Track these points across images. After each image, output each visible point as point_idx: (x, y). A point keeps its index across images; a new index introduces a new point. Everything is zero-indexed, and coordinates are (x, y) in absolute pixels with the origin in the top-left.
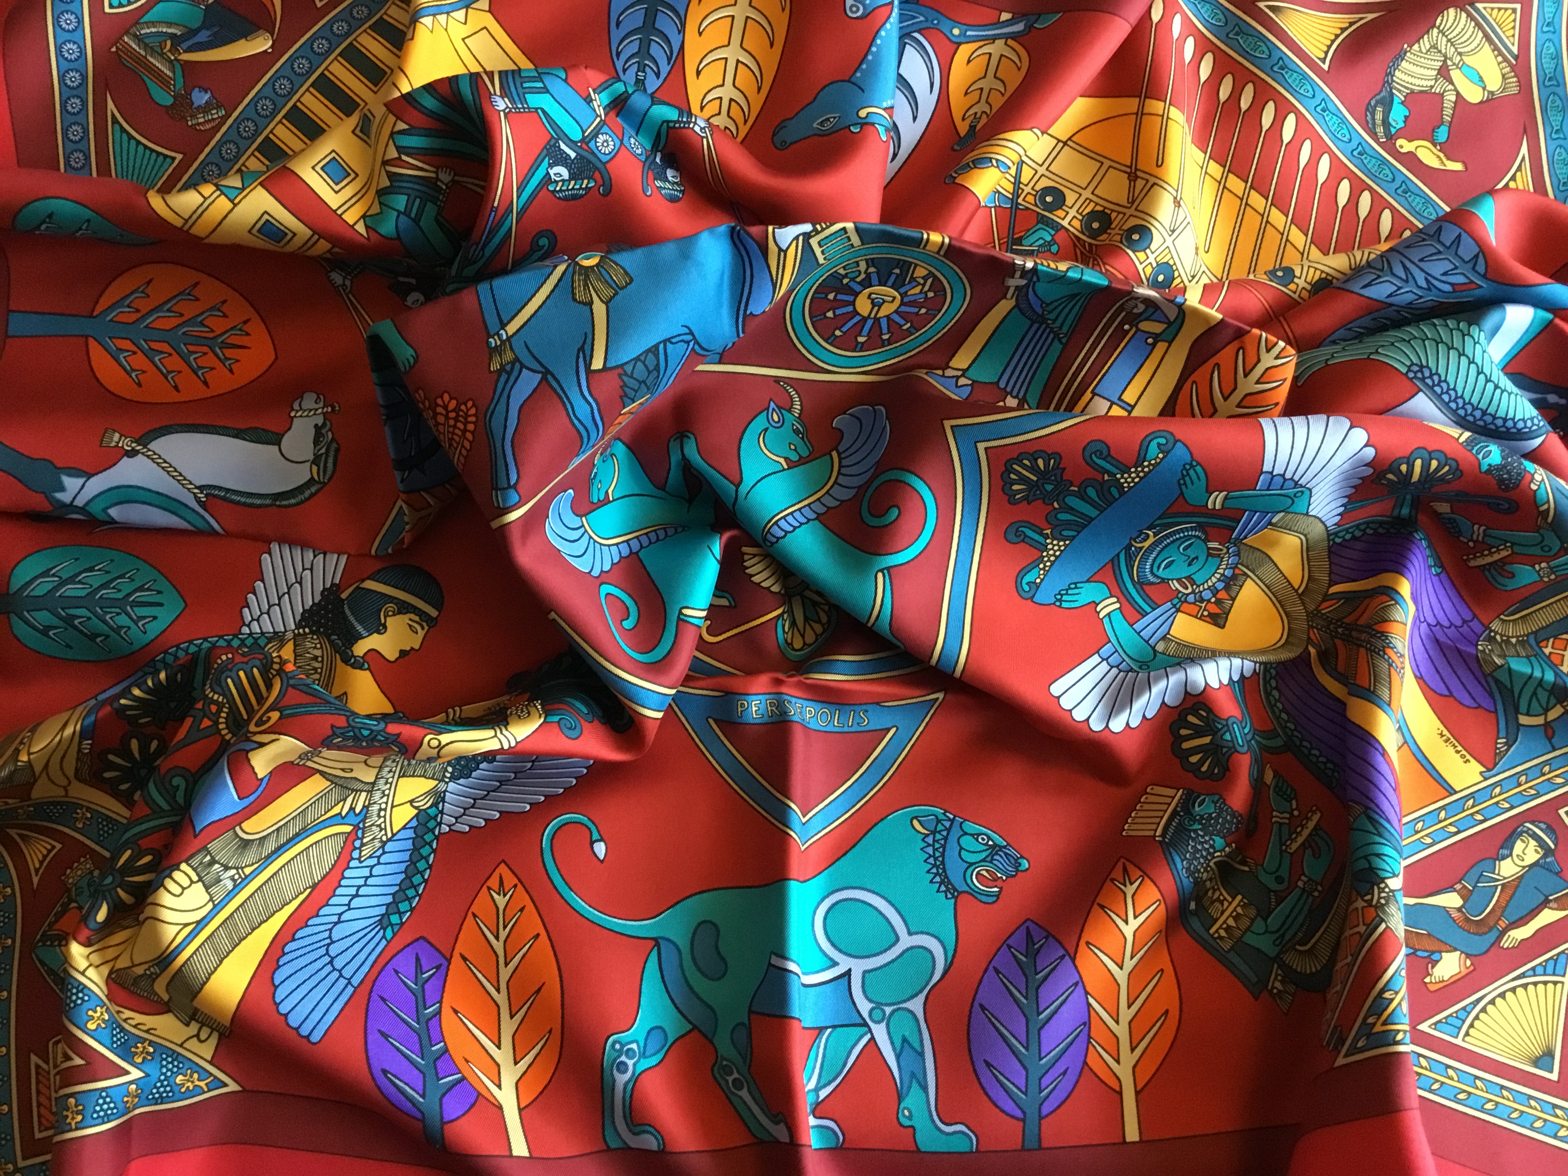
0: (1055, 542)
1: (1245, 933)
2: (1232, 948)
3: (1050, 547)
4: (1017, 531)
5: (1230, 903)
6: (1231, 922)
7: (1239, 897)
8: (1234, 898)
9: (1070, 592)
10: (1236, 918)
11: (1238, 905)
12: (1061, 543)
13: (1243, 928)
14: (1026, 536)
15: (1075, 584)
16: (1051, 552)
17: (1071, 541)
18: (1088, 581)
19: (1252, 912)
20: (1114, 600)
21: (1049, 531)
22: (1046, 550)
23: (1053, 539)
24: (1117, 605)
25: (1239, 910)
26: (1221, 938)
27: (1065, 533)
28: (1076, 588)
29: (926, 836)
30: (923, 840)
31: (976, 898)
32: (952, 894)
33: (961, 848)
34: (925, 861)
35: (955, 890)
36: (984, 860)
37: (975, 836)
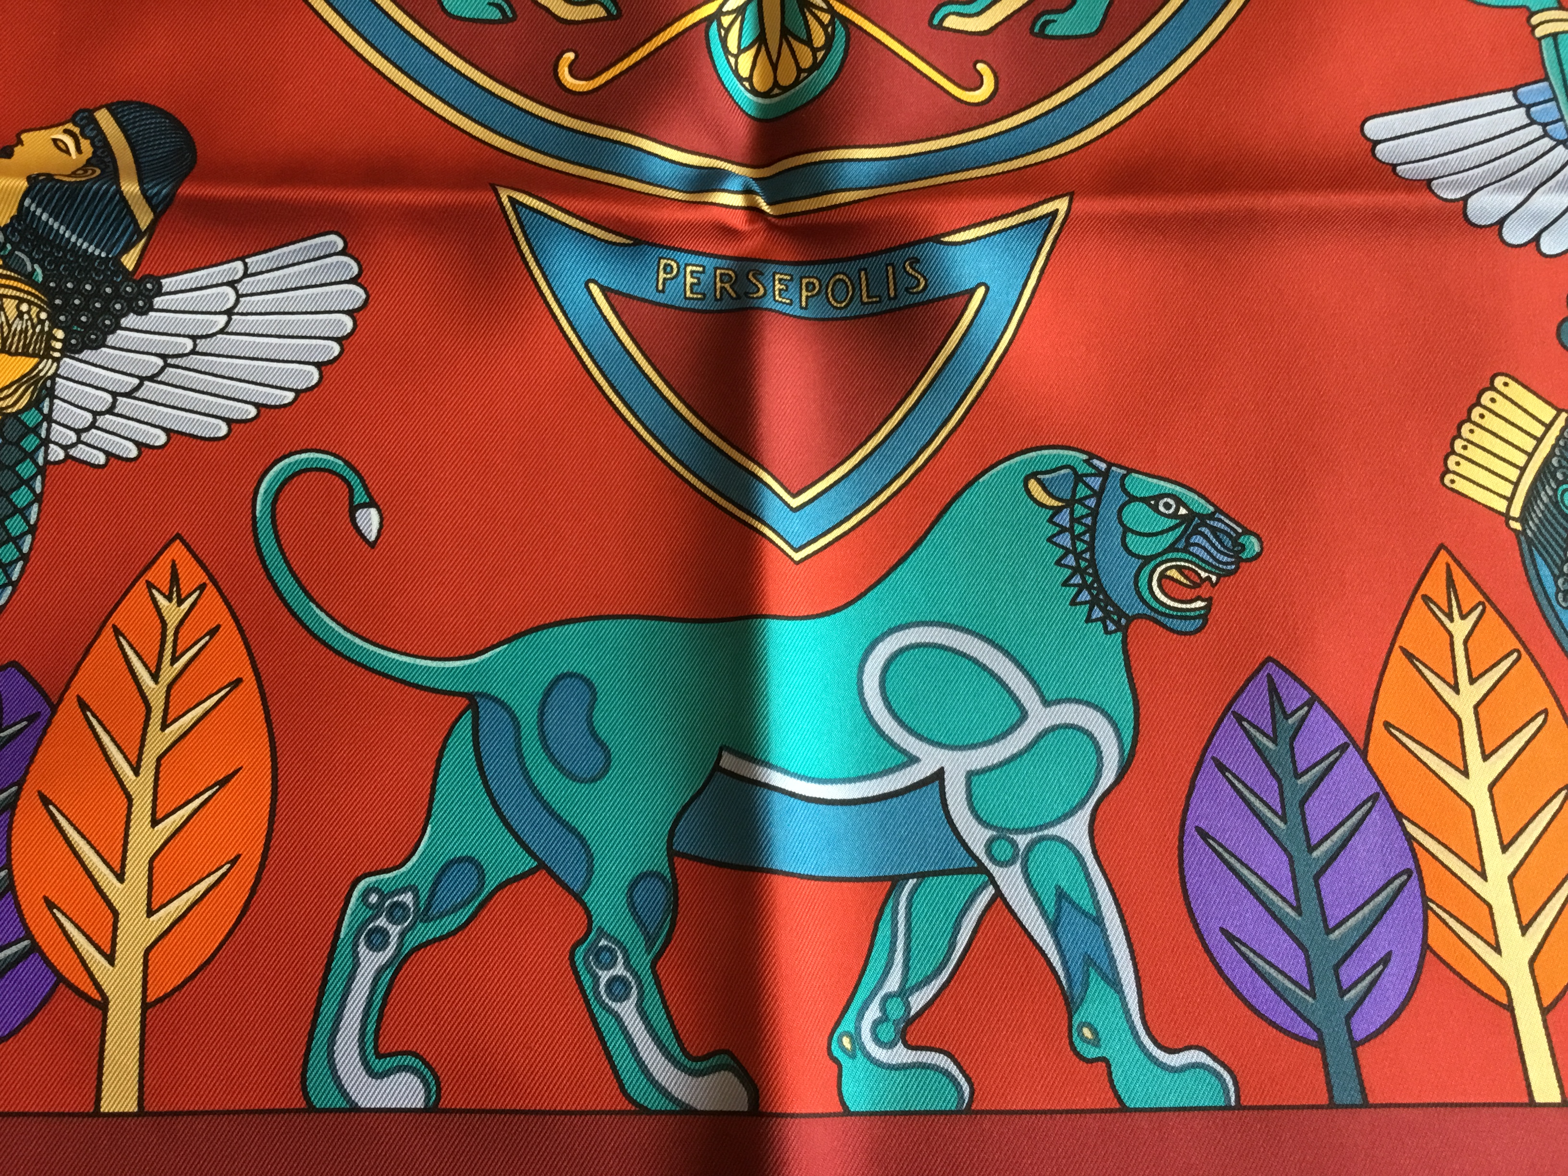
29: (1057, 511)
30: (1050, 520)
31: (1164, 626)
32: (1117, 623)
33: (1126, 530)
34: (1058, 563)
35: (1121, 614)
36: (1172, 548)
37: (1152, 502)
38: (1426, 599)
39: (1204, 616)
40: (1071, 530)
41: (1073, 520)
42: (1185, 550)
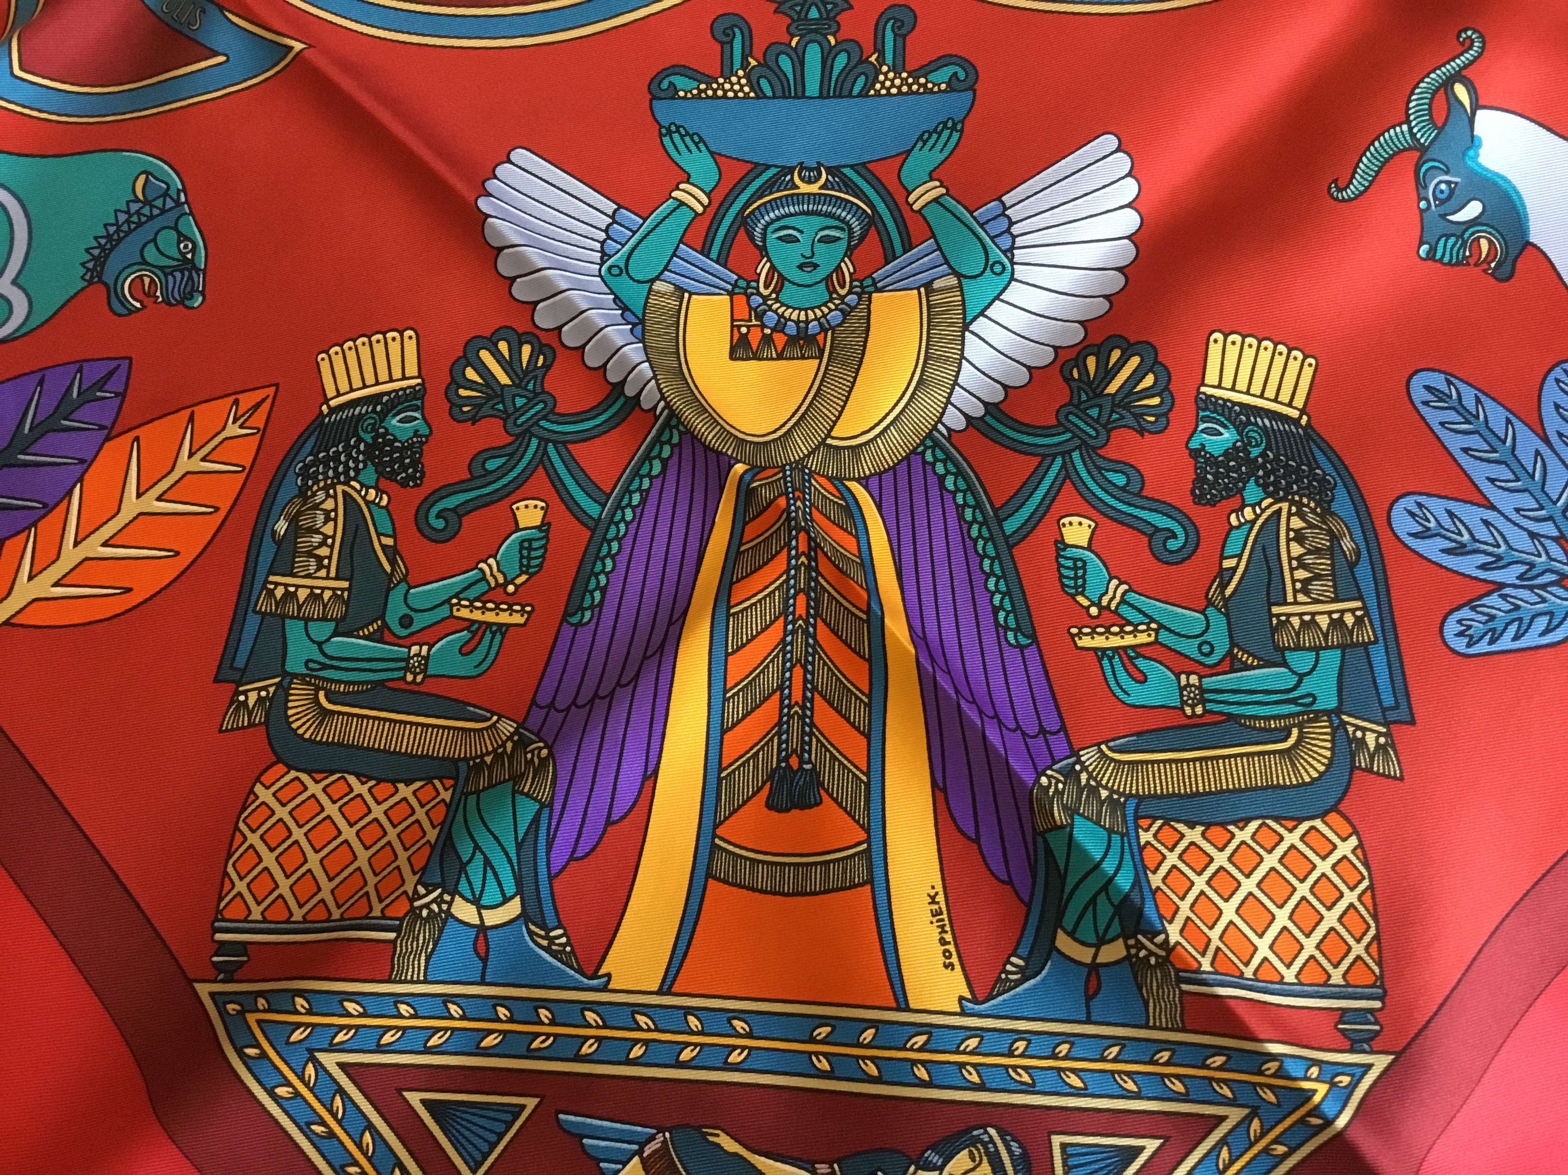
0: (743, 81)
1: (298, 618)
2: (264, 615)
3: (734, 79)
4: (732, 28)
5: (327, 578)
6: (303, 594)
7: (345, 584)
8: (337, 578)
9: (687, 139)
10: (314, 597)
11: (334, 589)
12: (746, 89)
13: (306, 611)
14: (731, 43)
15: (701, 140)
16: (727, 86)
17: (757, 97)
18: (712, 153)
19: (337, 611)
20: (706, 201)
21: (753, 63)
22: (727, 79)
23: (747, 76)
24: (700, 209)
25: (327, 594)
26: (271, 593)
27: (764, 83)
28: (696, 144)
29: (137, 200)
30: (128, 203)
31: (109, 298)
32: (92, 277)
33: (154, 240)
34: (105, 225)
35: (100, 276)
36: (161, 268)
37: (182, 237)
38: (236, 402)
39: (132, 311)
40: (130, 216)
41: (138, 213)
42: (166, 275)
